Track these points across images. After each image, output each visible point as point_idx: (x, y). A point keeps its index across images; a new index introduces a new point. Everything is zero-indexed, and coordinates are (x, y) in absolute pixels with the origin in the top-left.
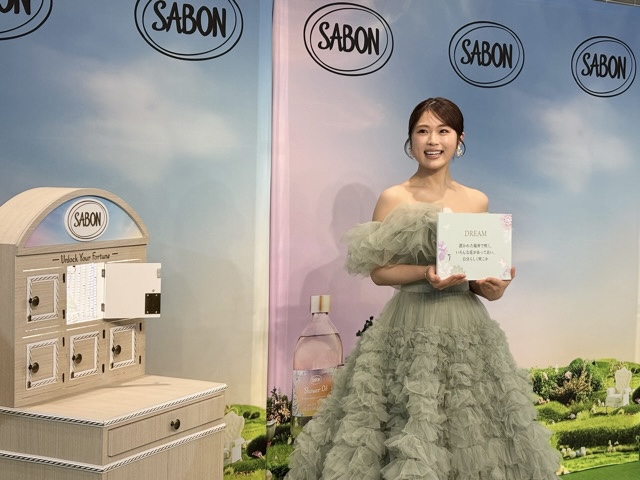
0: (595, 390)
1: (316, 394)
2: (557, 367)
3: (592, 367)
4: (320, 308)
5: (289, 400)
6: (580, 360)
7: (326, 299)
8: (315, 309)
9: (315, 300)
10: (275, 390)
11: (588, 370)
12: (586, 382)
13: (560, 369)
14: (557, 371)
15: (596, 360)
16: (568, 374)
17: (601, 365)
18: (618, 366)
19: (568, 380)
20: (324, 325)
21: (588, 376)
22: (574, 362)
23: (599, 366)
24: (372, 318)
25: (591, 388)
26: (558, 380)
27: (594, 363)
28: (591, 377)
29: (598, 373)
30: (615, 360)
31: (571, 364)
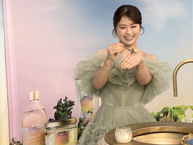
0: (175, 120)
1: (35, 138)
2: (156, 112)
3: (173, 110)
4: (34, 97)
5: (21, 143)
6: (167, 107)
7: (37, 93)
8: (31, 98)
9: (31, 94)
10: (13, 139)
11: (171, 112)
12: (170, 117)
13: (157, 113)
14: (156, 114)
15: (175, 107)
16: (162, 115)
17: (177, 109)
18: (186, 108)
19: (162, 118)
20: (37, 105)
21: (171, 115)
22: (164, 109)
23: (176, 110)
24: (61, 99)
25: (173, 120)
26: (157, 118)
27: (174, 108)
28: (173, 115)
29: (176, 113)
30: (184, 106)
31: (163, 110)
